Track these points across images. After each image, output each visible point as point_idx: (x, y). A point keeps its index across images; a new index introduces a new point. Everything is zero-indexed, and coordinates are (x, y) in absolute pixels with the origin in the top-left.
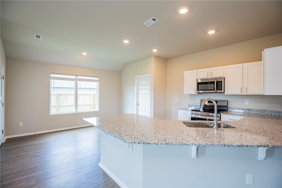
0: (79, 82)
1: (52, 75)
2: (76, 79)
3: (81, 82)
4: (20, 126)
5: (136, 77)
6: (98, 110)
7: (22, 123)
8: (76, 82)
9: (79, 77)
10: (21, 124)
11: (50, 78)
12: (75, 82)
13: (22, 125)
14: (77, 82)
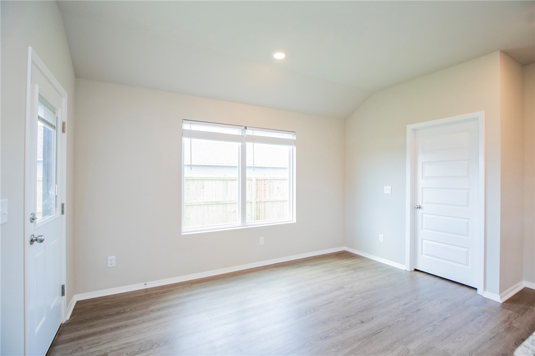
0: (249, 145)
1: (186, 126)
2: (243, 136)
3: (256, 145)
4: (109, 266)
5: (409, 127)
6: (295, 221)
7: (114, 257)
8: (242, 146)
9: (249, 132)
10: (112, 260)
11: (184, 133)
12: (240, 144)
13: (114, 265)
14: (245, 145)
